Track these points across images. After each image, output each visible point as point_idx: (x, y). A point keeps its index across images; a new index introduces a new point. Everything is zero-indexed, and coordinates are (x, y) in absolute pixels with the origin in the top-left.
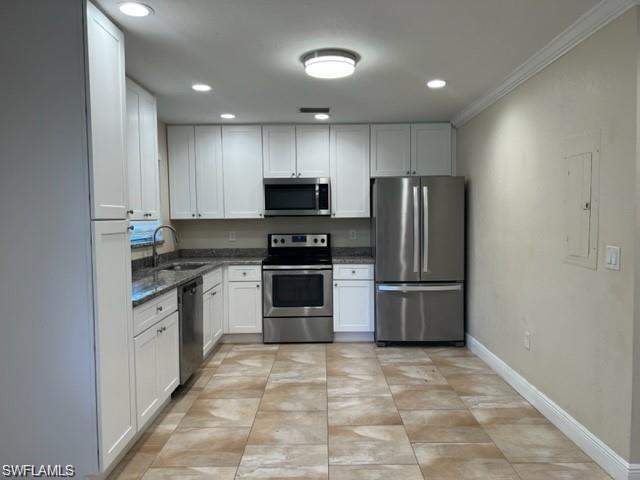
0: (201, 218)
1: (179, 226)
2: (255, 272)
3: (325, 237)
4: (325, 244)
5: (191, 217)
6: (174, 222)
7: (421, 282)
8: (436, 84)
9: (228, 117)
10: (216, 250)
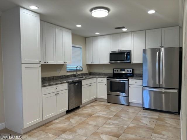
0: (94, 63)
1: (90, 66)
2: (105, 80)
3: (131, 70)
4: (131, 72)
5: (91, 63)
6: (87, 65)
7: (159, 88)
8: (152, 12)
9: (97, 33)
10: (100, 73)
